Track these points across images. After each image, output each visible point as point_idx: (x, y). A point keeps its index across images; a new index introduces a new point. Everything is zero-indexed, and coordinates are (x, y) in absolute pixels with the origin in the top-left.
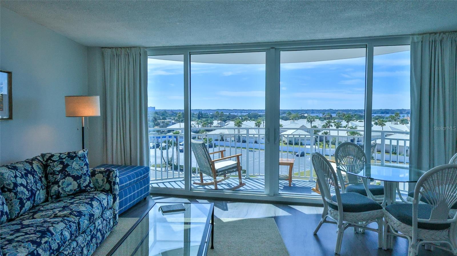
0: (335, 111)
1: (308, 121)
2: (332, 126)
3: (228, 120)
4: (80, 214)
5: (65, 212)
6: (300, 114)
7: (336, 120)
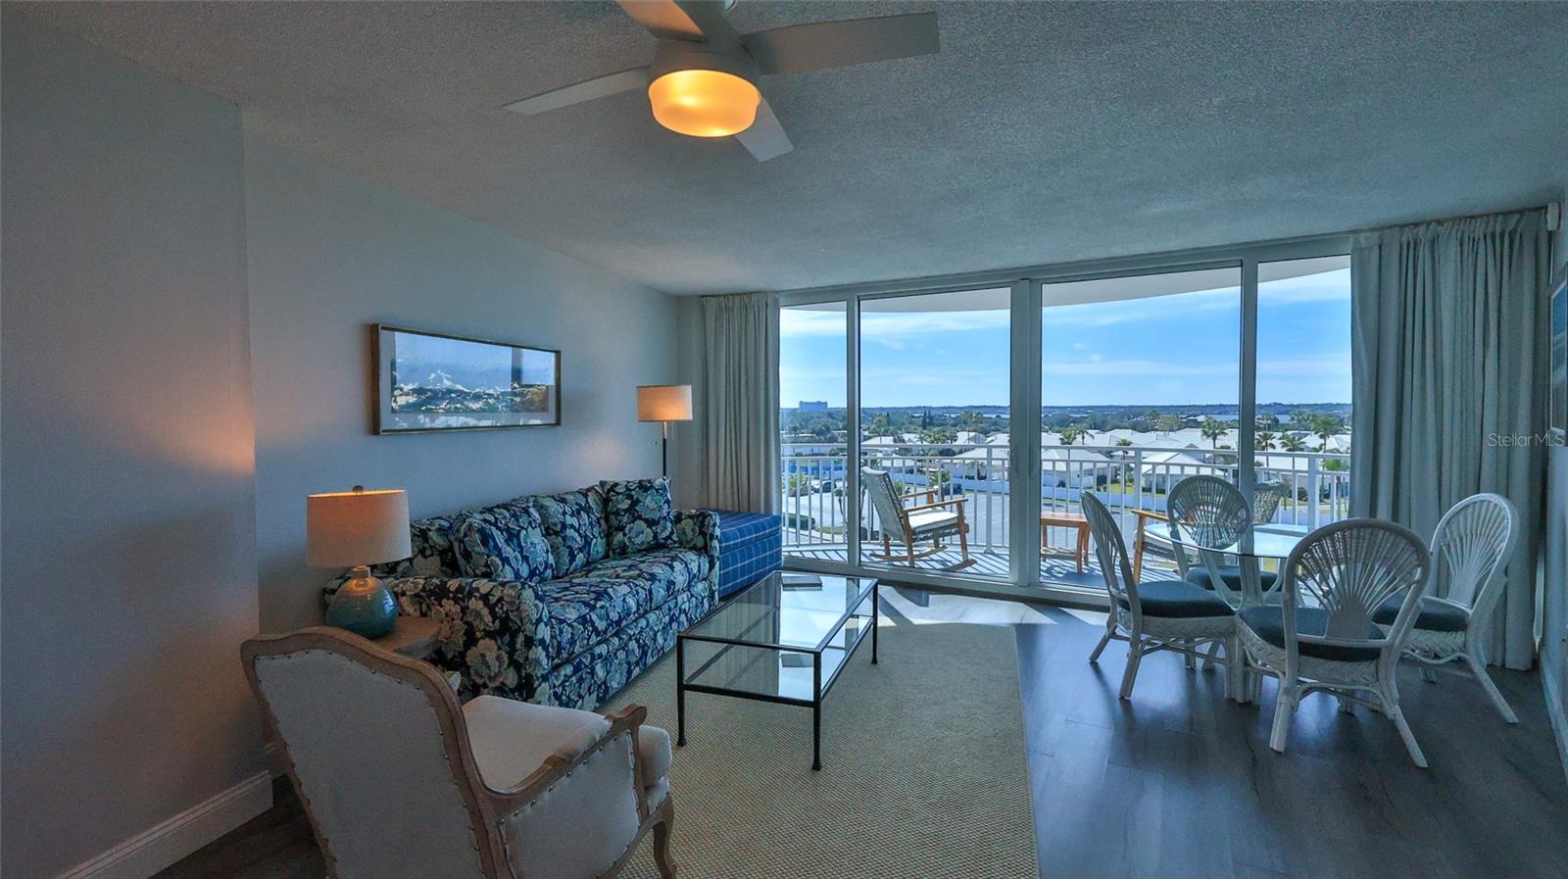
0: (1289, 409)
1: (1205, 433)
2: (1273, 446)
3: (993, 430)
4: (653, 578)
5: (631, 573)
6: (1184, 416)
7: (1289, 433)
